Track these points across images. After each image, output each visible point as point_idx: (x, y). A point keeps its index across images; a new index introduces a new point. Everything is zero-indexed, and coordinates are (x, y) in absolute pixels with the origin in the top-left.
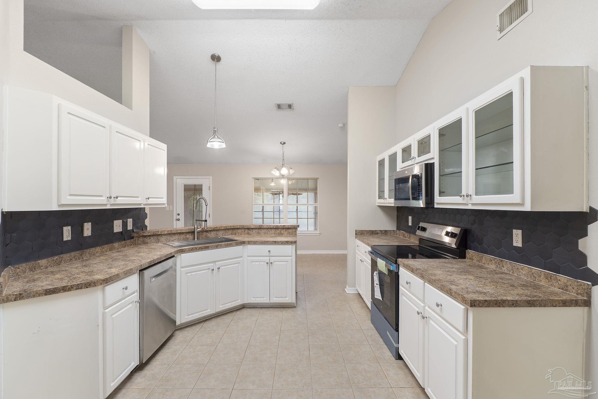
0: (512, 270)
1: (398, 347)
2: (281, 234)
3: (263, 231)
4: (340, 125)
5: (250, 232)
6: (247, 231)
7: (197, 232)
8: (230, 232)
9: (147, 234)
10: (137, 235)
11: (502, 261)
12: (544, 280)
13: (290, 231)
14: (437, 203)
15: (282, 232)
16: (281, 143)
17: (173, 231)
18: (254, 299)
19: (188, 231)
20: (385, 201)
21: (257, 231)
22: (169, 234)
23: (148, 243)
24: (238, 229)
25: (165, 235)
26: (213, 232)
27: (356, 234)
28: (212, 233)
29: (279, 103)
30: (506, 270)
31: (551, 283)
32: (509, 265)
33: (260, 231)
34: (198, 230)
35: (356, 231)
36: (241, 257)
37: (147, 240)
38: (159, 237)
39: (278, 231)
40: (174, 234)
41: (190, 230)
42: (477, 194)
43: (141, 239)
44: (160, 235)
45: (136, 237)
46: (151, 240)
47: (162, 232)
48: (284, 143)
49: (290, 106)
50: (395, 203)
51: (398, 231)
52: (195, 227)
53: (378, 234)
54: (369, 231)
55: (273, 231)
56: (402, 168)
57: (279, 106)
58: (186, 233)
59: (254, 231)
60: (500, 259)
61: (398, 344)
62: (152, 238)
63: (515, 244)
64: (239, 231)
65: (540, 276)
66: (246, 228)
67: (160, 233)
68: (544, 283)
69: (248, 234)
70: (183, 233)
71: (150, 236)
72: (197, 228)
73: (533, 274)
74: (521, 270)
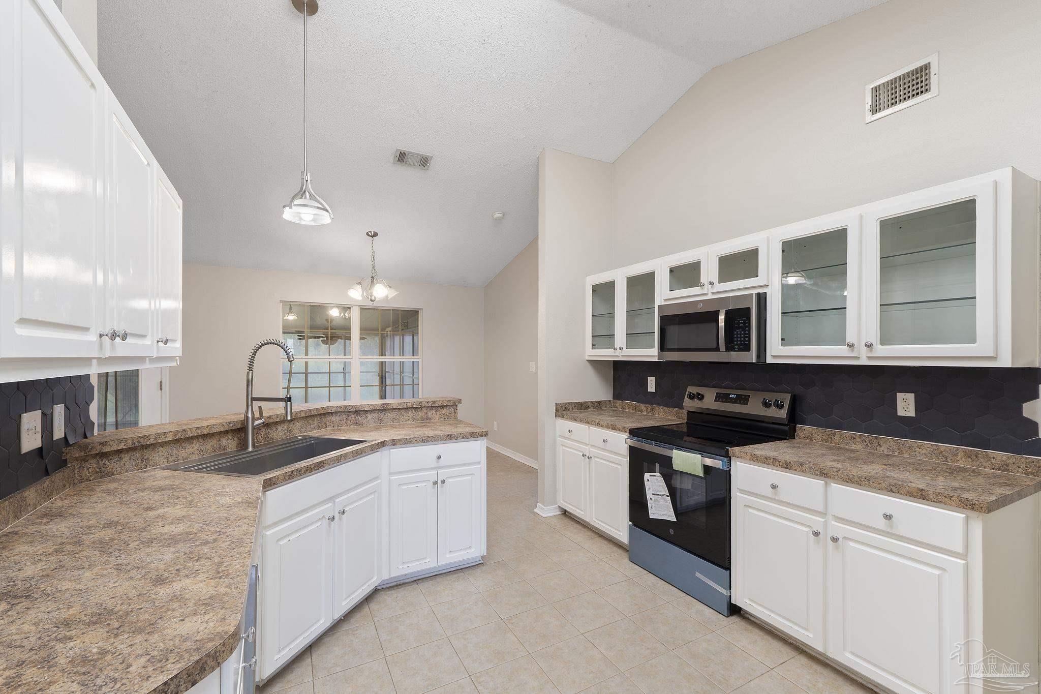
0: (899, 449)
1: (730, 596)
2: (427, 419)
3: (390, 415)
4: (498, 215)
5: (360, 419)
6: (352, 417)
7: (254, 428)
8: (316, 421)
9: (115, 448)
10: (83, 454)
11: (876, 438)
12: (964, 460)
13: (445, 411)
14: (774, 357)
15: (430, 414)
16: (367, 234)
17: (189, 432)
18: (405, 566)
19: (226, 428)
20: (618, 352)
21: (376, 415)
22: (177, 441)
23: (113, 474)
24: (332, 413)
25: (164, 444)
26: (283, 425)
27: (557, 410)
28: (280, 428)
29: (404, 149)
30: (886, 450)
31: (978, 463)
32: (892, 443)
33: (382, 416)
34: (256, 423)
35: (557, 404)
36: (377, 478)
37: (109, 465)
38: (147, 454)
39: (421, 414)
40: (190, 439)
41: (231, 425)
42: (883, 343)
43: (92, 464)
44: (153, 446)
45: (76, 459)
46: (122, 463)
47: (158, 436)
48: (376, 235)
49: (424, 162)
50: (659, 356)
51: (619, 402)
52: (247, 417)
53: (588, 408)
54: (577, 403)
55: (411, 414)
56: (666, 300)
57: (402, 157)
58: (220, 433)
59: (370, 416)
60: (872, 436)
61: (730, 589)
62: (126, 457)
63: (900, 413)
64: (335, 418)
65: (956, 455)
66: (352, 410)
67: (152, 441)
68: (964, 463)
69: (356, 423)
70: (210, 436)
71: (119, 452)
72: (254, 419)
73: (941, 452)
74: (917, 449)
